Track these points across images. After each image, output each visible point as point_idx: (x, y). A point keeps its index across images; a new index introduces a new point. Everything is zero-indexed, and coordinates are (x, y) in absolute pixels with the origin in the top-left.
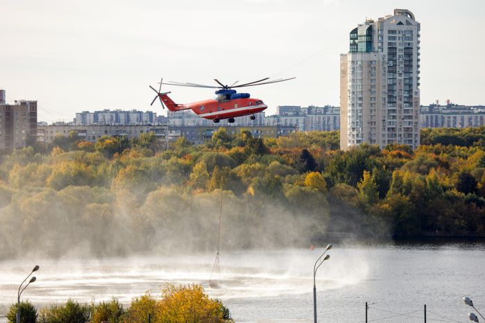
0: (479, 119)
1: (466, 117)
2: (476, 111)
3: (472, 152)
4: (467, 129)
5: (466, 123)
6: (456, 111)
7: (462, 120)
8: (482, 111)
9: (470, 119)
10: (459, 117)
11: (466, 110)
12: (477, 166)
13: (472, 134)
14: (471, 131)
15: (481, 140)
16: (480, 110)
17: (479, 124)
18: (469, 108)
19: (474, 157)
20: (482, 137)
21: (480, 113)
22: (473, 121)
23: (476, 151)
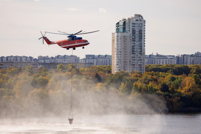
0: (170, 61)
1: (165, 60)
2: (169, 58)
3: (167, 75)
4: (165, 65)
5: (164, 63)
6: (160, 57)
7: (163, 61)
8: (171, 57)
9: (166, 61)
10: (161, 60)
11: (164, 57)
12: (169, 81)
13: (167, 67)
14: (166, 66)
15: (171, 70)
16: (170, 57)
17: (170, 63)
18: (166, 56)
19: (168, 77)
20: (171, 69)
21: (170, 58)
22: (167, 62)
23: (168, 74)
